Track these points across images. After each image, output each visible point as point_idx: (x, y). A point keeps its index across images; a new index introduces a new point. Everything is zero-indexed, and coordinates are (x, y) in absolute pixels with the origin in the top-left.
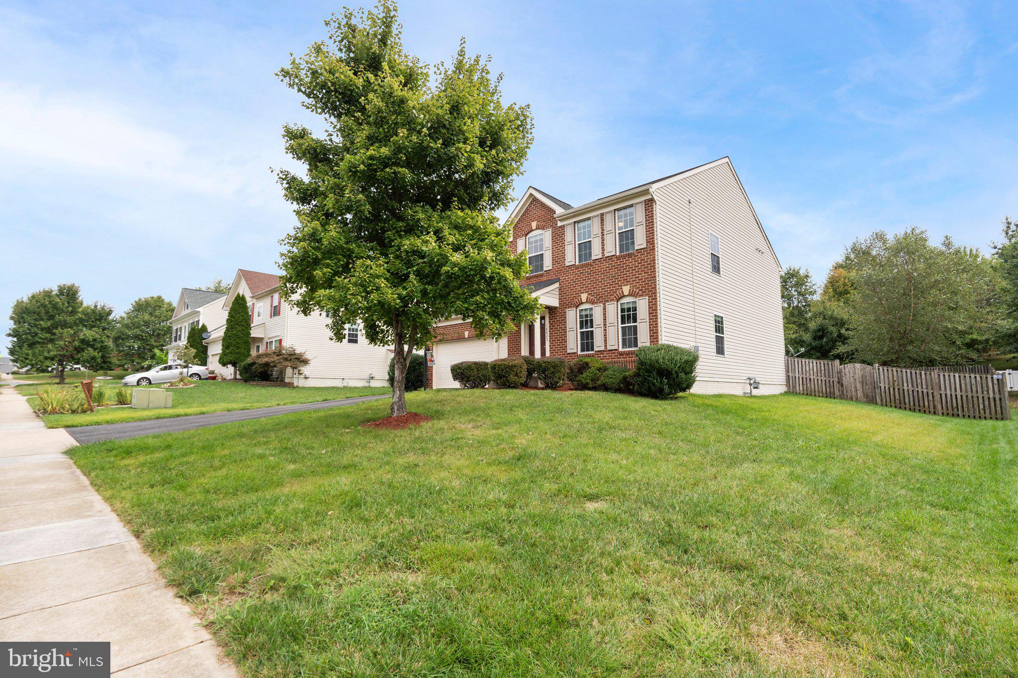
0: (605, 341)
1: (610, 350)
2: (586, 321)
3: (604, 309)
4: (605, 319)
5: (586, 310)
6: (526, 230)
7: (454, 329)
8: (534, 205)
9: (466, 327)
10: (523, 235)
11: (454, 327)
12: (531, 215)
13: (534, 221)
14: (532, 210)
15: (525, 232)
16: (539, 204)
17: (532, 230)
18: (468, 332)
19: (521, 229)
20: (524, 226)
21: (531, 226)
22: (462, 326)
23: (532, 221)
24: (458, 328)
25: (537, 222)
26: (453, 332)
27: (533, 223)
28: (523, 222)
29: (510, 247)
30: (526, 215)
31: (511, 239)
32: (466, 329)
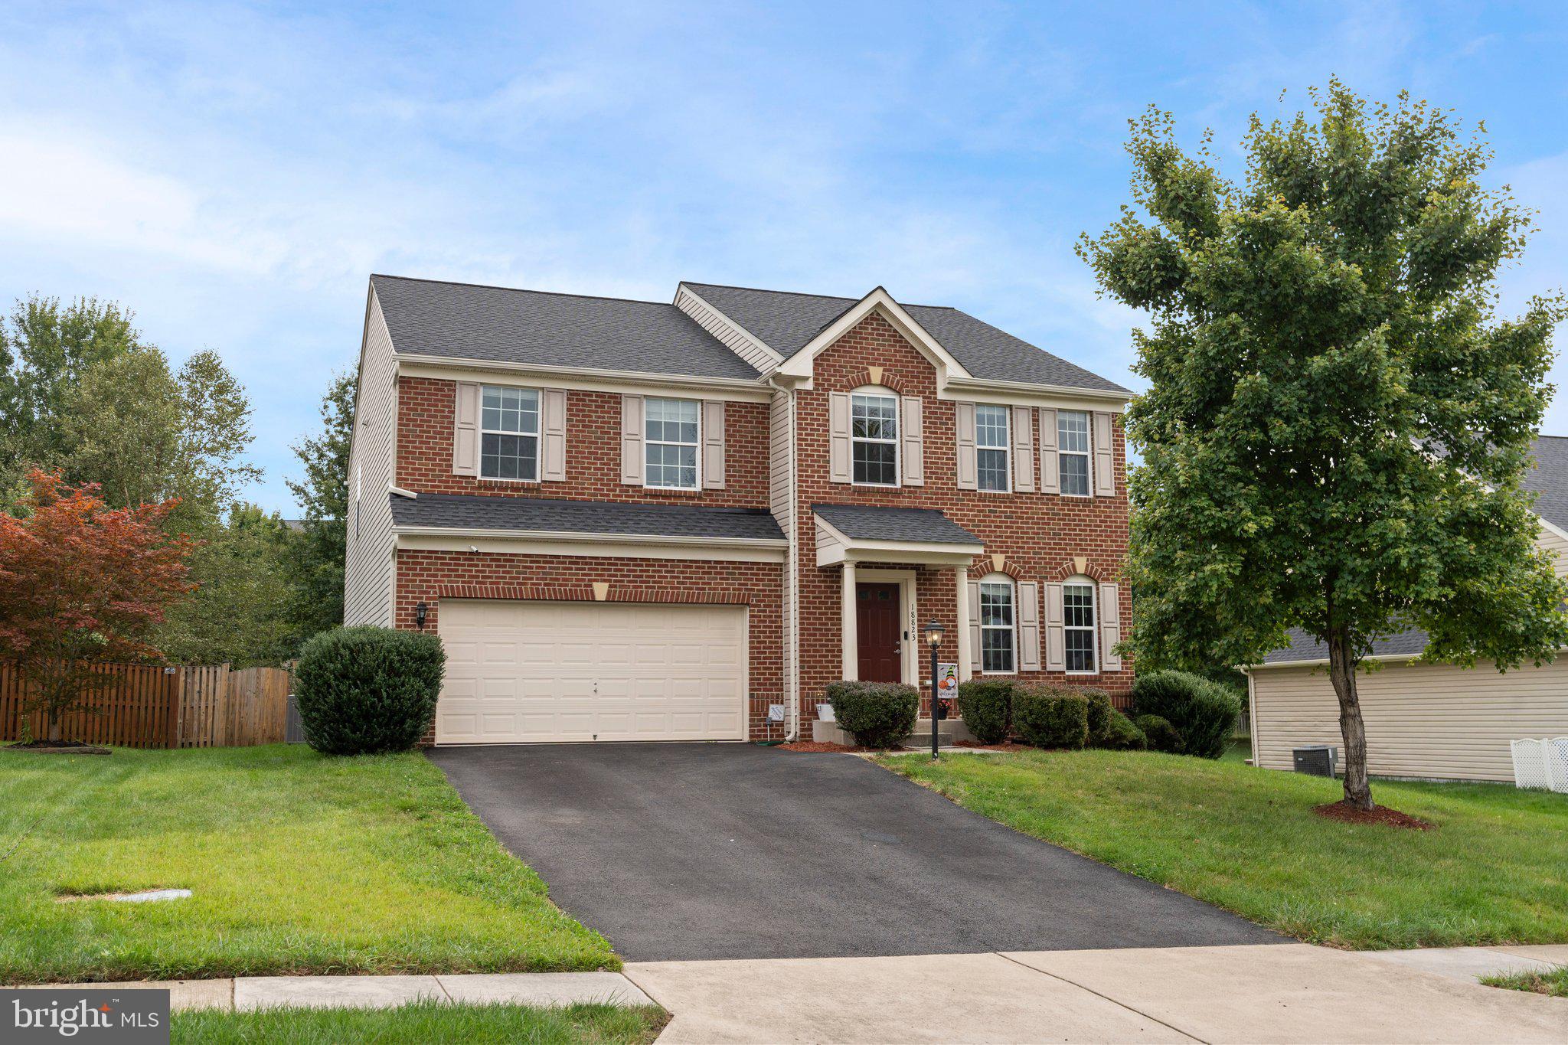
0: (1043, 653)
1: (1050, 673)
2: (996, 609)
3: (1041, 591)
4: (1042, 612)
5: (996, 586)
6: (853, 378)
7: (544, 568)
8: (873, 329)
9: (597, 569)
10: (846, 387)
11: (545, 562)
12: (865, 348)
13: (874, 365)
14: (867, 339)
15: (848, 381)
16: (886, 330)
17: (868, 383)
18: (607, 584)
19: (838, 371)
20: (846, 367)
21: (868, 374)
22: (578, 563)
23: (868, 364)
24: (564, 569)
25: (884, 370)
26: (542, 579)
27: (871, 368)
28: (843, 357)
29: (806, 404)
30: (850, 342)
31: (809, 386)
32: (597, 575)
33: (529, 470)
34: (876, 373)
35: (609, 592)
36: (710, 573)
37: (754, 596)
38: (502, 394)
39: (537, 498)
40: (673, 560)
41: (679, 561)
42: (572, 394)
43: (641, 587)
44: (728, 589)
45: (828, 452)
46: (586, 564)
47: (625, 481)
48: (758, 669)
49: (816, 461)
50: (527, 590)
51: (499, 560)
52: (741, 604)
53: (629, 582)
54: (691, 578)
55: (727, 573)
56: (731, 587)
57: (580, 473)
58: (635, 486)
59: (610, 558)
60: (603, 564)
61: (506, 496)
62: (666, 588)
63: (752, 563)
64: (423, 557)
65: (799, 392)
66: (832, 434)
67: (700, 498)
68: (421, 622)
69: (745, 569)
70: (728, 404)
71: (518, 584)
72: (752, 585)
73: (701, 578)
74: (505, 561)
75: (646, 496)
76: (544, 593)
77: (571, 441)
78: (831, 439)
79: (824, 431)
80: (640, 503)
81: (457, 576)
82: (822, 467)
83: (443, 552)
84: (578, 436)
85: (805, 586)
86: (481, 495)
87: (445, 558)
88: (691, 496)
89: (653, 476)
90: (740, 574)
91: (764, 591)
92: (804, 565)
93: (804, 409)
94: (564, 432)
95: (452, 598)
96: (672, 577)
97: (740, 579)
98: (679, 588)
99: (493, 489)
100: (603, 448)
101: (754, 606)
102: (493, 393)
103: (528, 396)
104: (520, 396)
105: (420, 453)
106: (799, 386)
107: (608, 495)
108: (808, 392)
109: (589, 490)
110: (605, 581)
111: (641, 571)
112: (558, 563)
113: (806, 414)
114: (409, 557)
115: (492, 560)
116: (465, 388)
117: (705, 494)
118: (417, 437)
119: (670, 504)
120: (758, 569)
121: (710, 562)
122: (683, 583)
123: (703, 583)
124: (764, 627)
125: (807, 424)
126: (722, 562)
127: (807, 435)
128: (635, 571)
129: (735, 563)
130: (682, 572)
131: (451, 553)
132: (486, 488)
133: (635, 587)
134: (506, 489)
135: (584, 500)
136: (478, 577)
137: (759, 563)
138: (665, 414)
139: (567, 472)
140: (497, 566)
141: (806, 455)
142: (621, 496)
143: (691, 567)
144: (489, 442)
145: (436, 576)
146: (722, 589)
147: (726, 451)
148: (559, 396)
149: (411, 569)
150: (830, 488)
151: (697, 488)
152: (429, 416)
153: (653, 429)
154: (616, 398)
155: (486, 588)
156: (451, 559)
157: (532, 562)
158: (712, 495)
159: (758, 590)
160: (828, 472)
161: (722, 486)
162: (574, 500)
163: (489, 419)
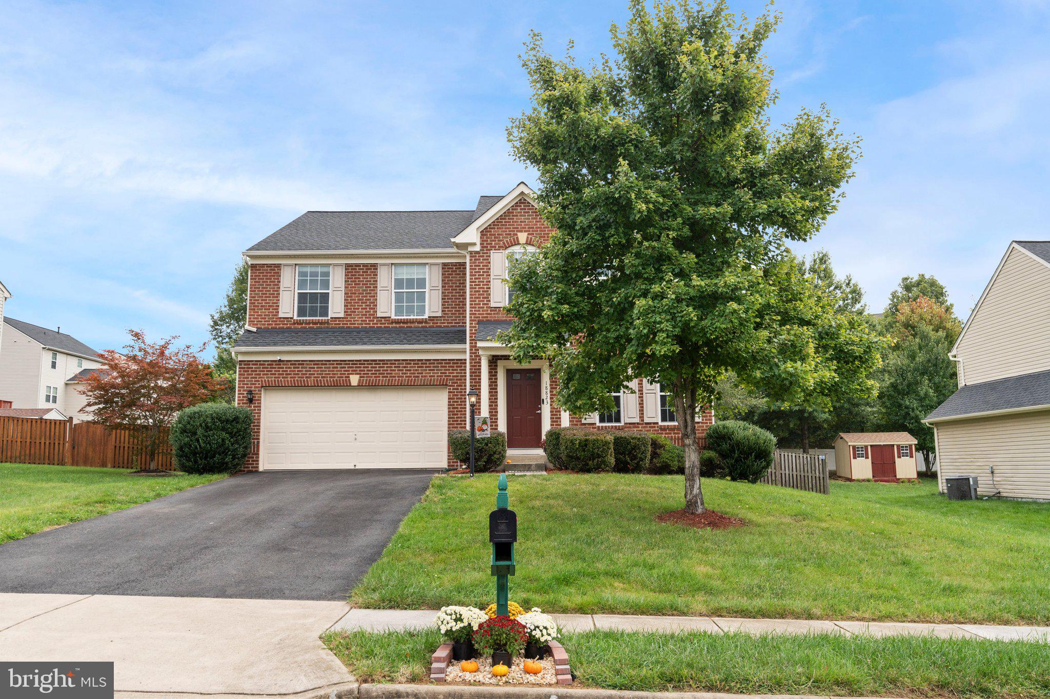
0: (642, 411)
1: (646, 423)
6: (507, 241)
7: (321, 368)
8: (521, 209)
9: (353, 367)
10: (502, 247)
11: (322, 364)
12: (516, 222)
13: (522, 231)
14: (517, 216)
15: (504, 243)
16: (530, 209)
17: (517, 243)
18: (358, 376)
19: (497, 238)
20: (502, 235)
21: (517, 238)
22: (341, 364)
23: (517, 231)
24: (333, 368)
25: (528, 234)
26: (320, 374)
27: (519, 234)
28: (500, 228)
29: (475, 260)
30: (505, 219)
31: (477, 248)
32: (352, 371)
33: (325, 312)
34: (523, 237)
35: (360, 380)
36: (422, 367)
37: (450, 380)
38: (309, 270)
39: (327, 328)
40: (399, 360)
41: (403, 360)
42: (348, 266)
43: (379, 377)
44: (434, 376)
45: (490, 288)
46: (346, 364)
47: (379, 315)
48: (453, 424)
49: (481, 294)
50: (311, 381)
51: (295, 364)
52: (442, 385)
53: (372, 374)
54: (410, 370)
55: (434, 367)
56: (436, 375)
57: (353, 312)
58: (386, 317)
59: (360, 361)
60: (356, 364)
61: (310, 327)
62: (395, 377)
63: (449, 360)
64: (253, 364)
65: (471, 253)
66: (492, 277)
67: (426, 322)
68: (251, 401)
69: (445, 363)
70: (444, 264)
71: (306, 377)
72: (450, 373)
73: (416, 370)
74: (299, 364)
75: (392, 323)
76: (321, 383)
77: (348, 294)
78: (491, 280)
79: (487, 275)
80: (389, 327)
81: (271, 374)
82: (485, 298)
83: (264, 361)
84: (352, 290)
85: (473, 373)
86: (295, 328)
87: (265, 365)
88: (421, 322)
89: (399, 310)
90: (442, 367)
91: (458, 376)
92: (473, 359)
93: (474, 263)
94: (343, 289)
95: (268, 387)
96: (398, 370)
97: (442, 370)
98: (403, 377)
99: (302, 324)
100: (366, 297)
101: (451, 386)
102: (304, 269)
103: (325, 269)
104: (319, 270)
105: (262, 306)
106: (470, 249)
107: (369, 324)
108: (477, 252)
109: (358, 321)
110: (357, 374)
111: (379, 367)
112: (330, 364)
113: (475, 266)
114: (245, 365)
115: (291, 364)
116: (286, 267)
117: (429, 320)
118: (260, 297)
119: (407, 327)
120: (453, 363)
121: (422, 360)
122: (405, 374)
123: (418, 373)
124: (457, 399)
125: (476, 272)
126: (430, 360)
127: (475, 279)
128: (376, 367)
129: (438, 360)
130: (405, 367)
131: (268, 361)
132: (298, 324)
133: (375, 377)
134: (309, 323)
135: (355, 327)
136: (283, 374)
137: (454, 360)
138: (405, 274)
139: (345, 312)
140: (294, 368)
141: (475, 291)
142: (377, 324)
143: (410, 364)
144: (302, 297)
145: (260, 375)
146: (430, 376)
147: (442, 293)
148: (340, 267)
149: (246, 371)
150: (491, 311)
151: (426, 316)
152: (266, 285)
153: (399, 283)
154: (374, 266)
155: (288, 381)
156: (268, 365)
157: (314, 364)
158: (433, 320)
159: (453, 376)
160: (490, 301)
161: (439, 314)
162: (349, 327)
163: (302, 284)
